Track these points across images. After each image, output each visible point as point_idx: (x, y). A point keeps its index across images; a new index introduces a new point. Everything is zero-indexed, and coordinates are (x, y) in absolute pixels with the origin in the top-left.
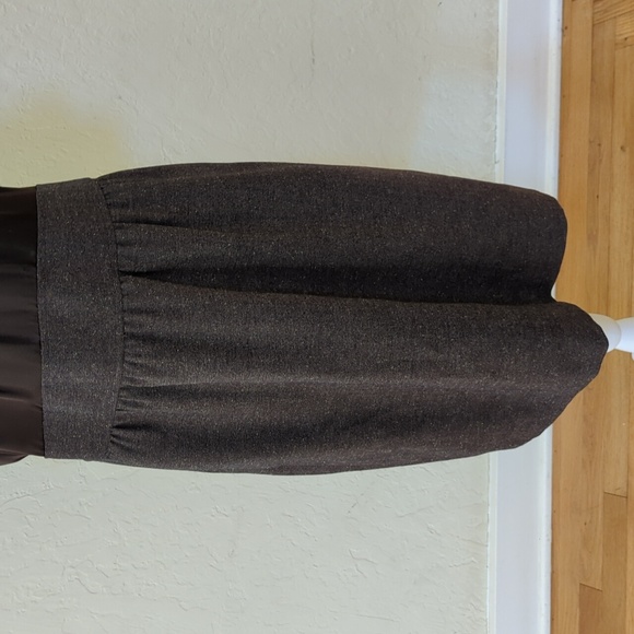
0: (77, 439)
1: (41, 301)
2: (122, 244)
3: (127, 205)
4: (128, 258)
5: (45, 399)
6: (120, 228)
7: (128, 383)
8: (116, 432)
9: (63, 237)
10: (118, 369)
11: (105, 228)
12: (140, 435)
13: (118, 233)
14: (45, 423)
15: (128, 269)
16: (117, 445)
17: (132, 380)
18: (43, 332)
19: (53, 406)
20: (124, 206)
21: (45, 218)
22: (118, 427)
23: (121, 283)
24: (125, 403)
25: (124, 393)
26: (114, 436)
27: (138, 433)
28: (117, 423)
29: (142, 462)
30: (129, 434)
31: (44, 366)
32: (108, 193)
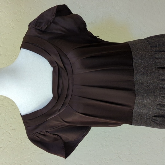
0: (142, 120)
1: (135, 77)
2: (157, 59)
3: (157, 47)
4: (160, 63)
5: (135, 107)
6: (156, 54)
7: (161, 103)
8: (154, 118)
9: (140, 57)
10: (158, 98)
11: (152, 54)
12: (161, 119)
13: (156, 55)
14: (133, 115)
15: (160, 66)
16: (154, 122)
17: (162, 102)
18: (136, 87)
19: (137, 110)
20: (156, 47)
21: (134, 51)
22: (154, 116)
23: (159, 71)
24: (158, 109)
25: (159, 106)
26: (153, 119)
27: (160, 118)
28: (154, 115)
29: (161, 127)
30: (158, 118)
31: (137, 97)
32: (150, 43)
